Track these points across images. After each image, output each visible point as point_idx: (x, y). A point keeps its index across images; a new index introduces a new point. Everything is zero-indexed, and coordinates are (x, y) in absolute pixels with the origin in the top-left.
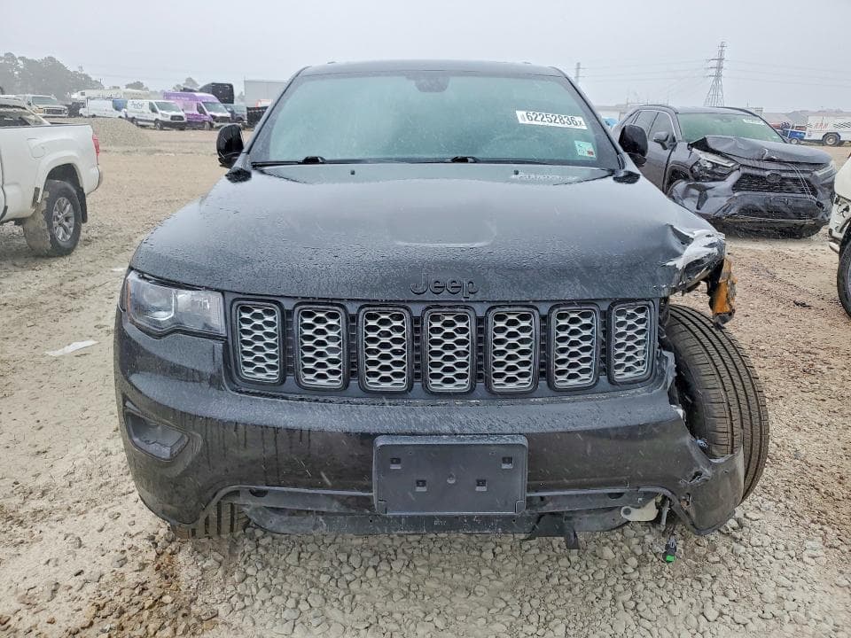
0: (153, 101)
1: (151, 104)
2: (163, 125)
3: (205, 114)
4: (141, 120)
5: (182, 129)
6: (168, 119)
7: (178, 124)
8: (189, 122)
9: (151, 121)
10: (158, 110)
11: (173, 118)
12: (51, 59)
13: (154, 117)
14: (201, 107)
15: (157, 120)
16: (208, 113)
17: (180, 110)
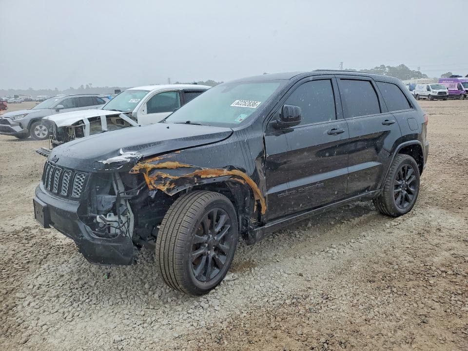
0: (429, 85)
1: (428, 86)
2: (433, 98)
3: (462, 90)
4: (421, 95)
5: (444, 100)
6: (436, 94)
7: (442, 97)
8: (449, 95)
9: (427, 96)
10: (431, 89)
11: (440, 93)
12: (403, 65)
13: (428, 93)
14: (460, 86)
15: (430, 95)
16: (464, 89)
17: (445, 88)
